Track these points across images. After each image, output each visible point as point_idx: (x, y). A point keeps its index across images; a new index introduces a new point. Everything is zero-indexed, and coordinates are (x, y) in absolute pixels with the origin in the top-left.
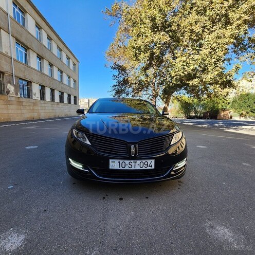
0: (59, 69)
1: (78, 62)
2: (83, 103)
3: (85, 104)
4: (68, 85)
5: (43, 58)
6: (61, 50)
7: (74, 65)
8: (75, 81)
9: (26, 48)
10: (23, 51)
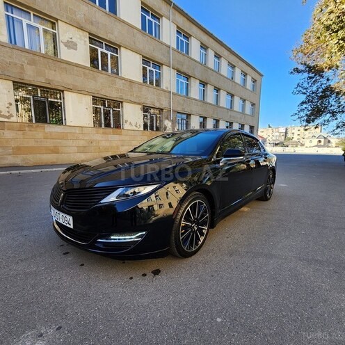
0: (228, 93)
1: (261, 75)
2: (278, 134)
3: (280, 136)
4: (241, 111)
5: (207, 84)
6: (233, 67)
7: (254, 81)
8: (253, 105)
9: (188, 77)
10: (185, 82)
